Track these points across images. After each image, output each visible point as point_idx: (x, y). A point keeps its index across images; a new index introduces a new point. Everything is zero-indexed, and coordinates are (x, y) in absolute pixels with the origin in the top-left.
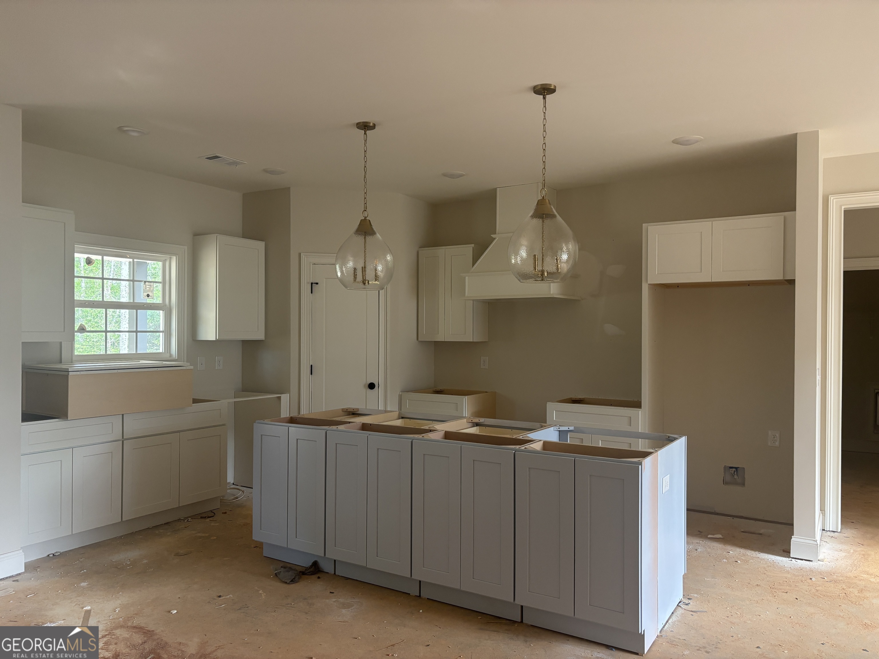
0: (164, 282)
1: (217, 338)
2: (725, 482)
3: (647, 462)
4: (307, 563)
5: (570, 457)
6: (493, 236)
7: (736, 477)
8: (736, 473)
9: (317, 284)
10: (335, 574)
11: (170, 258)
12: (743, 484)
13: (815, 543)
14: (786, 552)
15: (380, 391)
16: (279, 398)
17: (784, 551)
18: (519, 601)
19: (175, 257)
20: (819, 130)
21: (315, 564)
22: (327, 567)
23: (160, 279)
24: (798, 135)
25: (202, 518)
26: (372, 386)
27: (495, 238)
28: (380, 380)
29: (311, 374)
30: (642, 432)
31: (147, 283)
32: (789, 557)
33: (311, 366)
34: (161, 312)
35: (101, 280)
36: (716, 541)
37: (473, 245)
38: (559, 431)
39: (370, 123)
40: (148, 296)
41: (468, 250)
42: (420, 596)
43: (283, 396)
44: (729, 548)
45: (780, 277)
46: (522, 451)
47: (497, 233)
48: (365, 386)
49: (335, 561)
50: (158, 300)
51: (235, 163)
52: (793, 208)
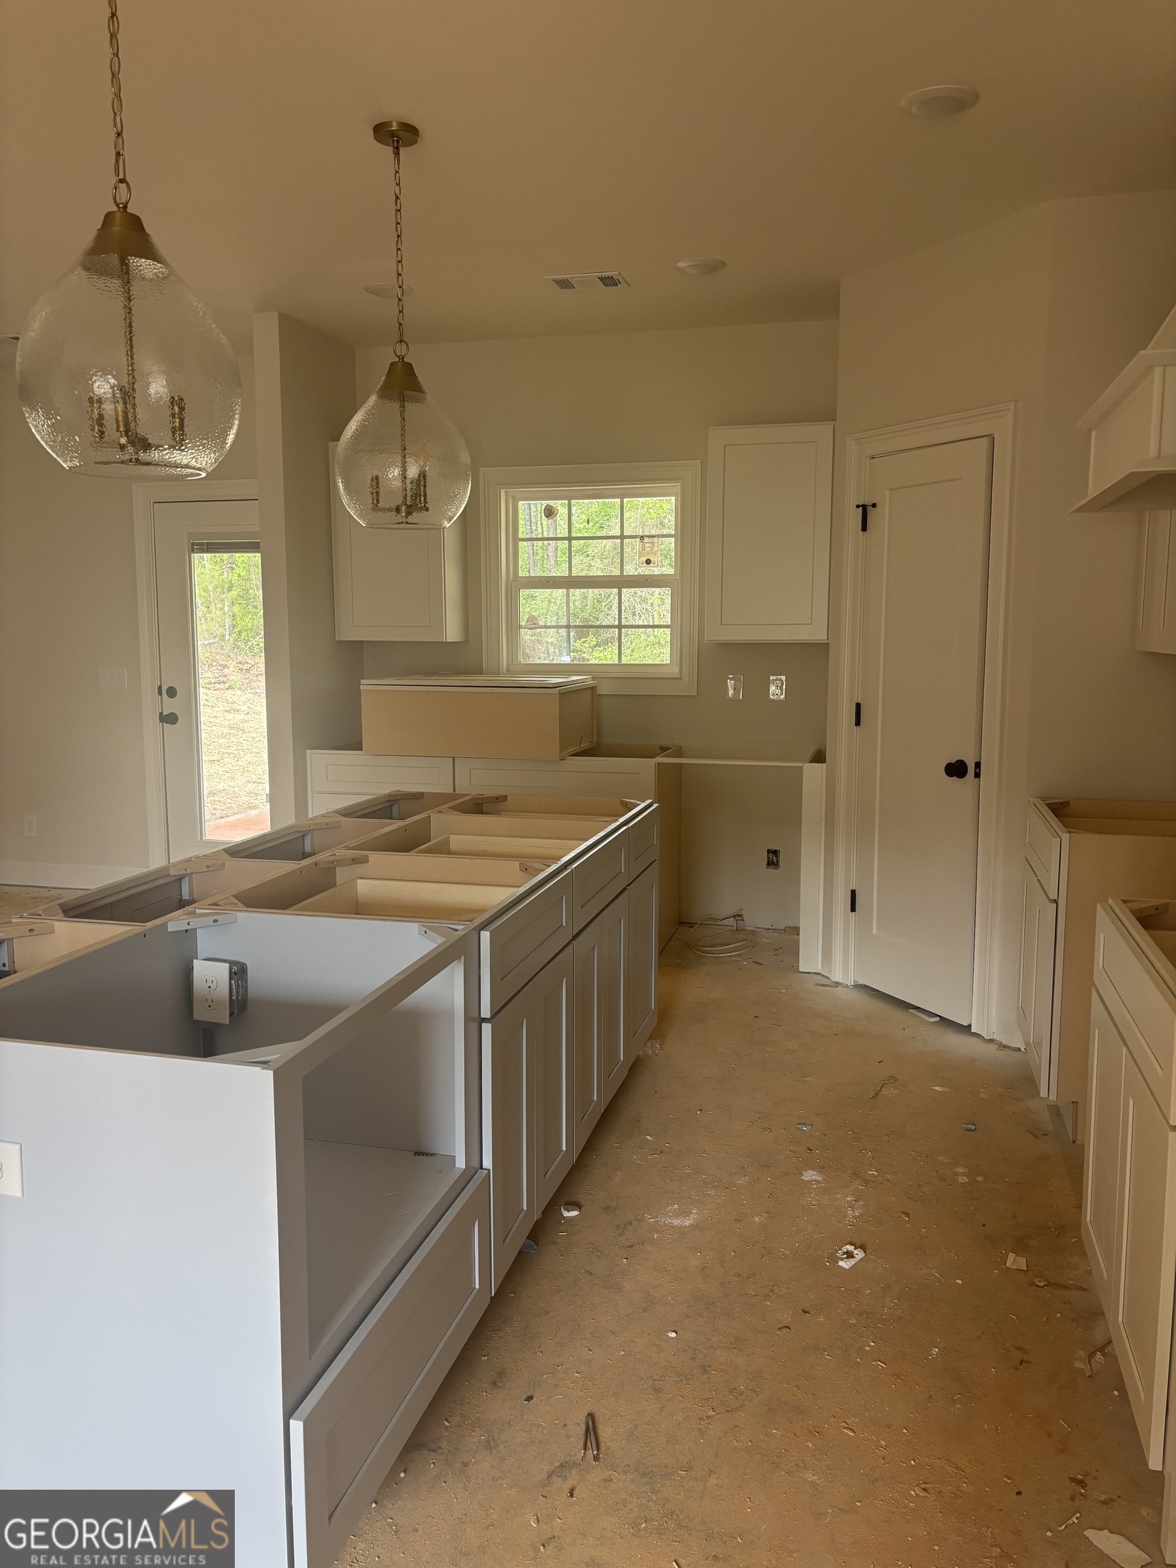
9: (874, 505)
16: (800, 770)
19: (680, 484)
29: (858, 725)
31: (646, 540)
33: (858, 704)
35: (567, 541)
40: (648, 562)
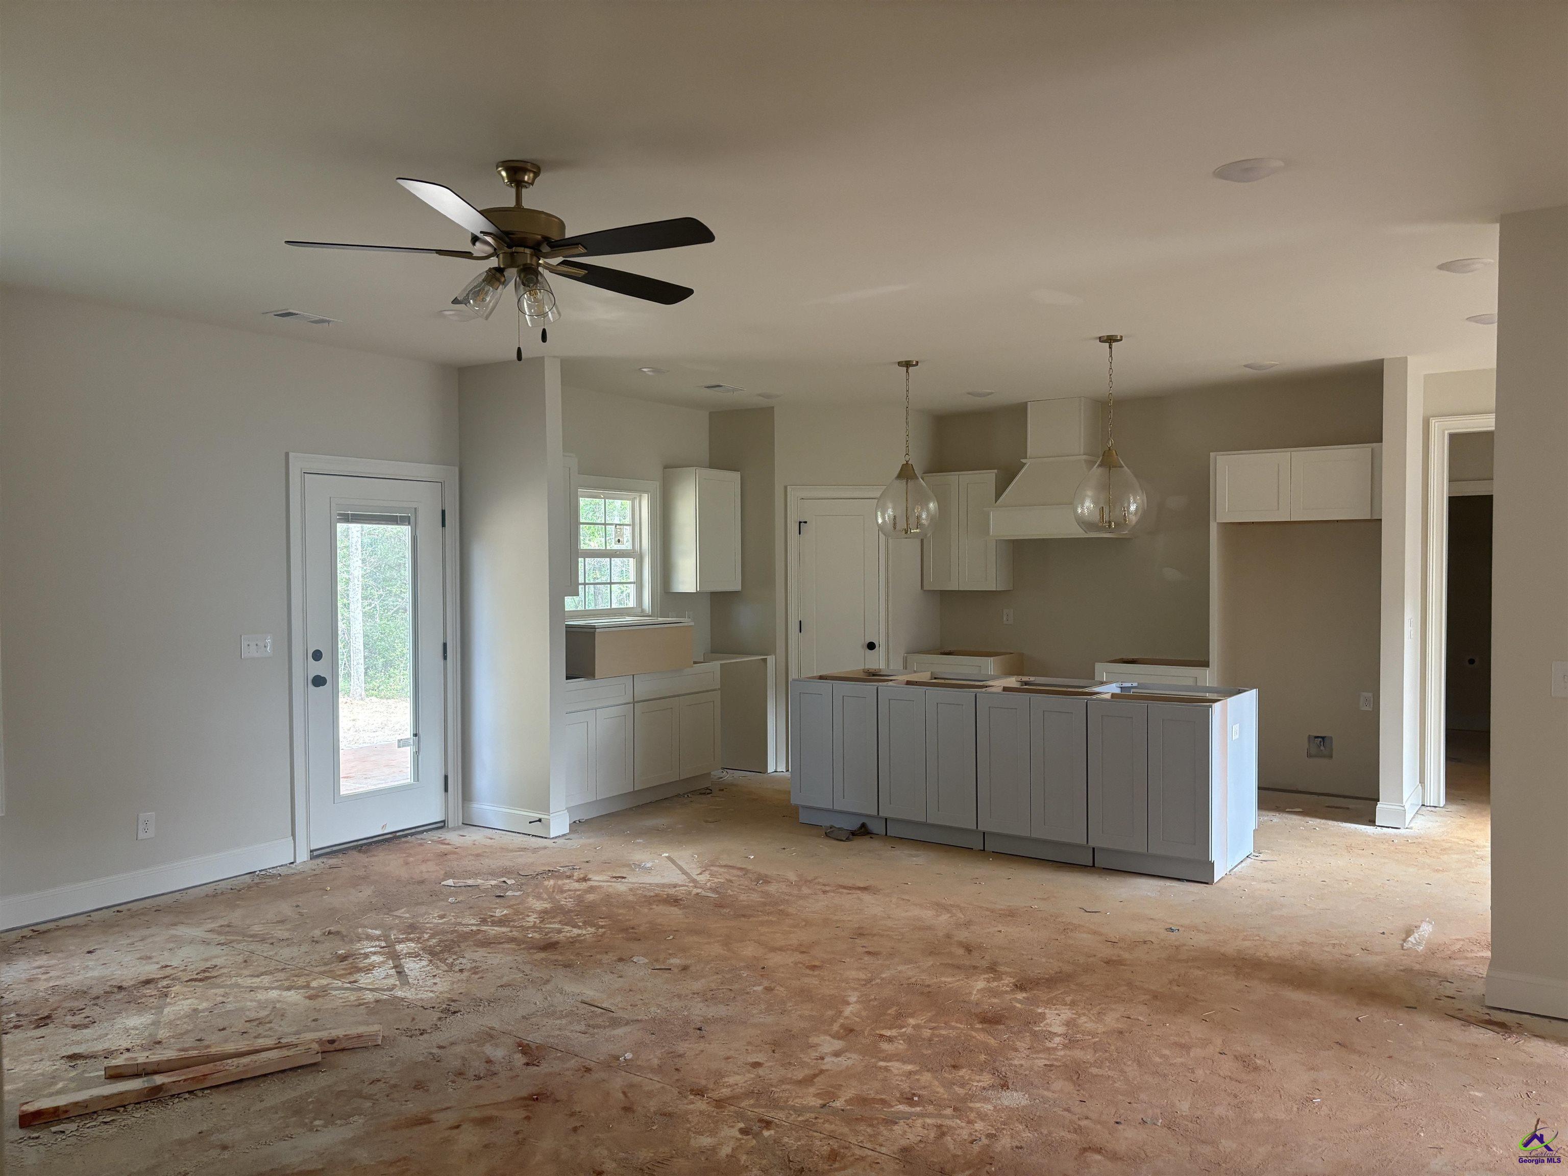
0: (633, 525)
1: (698, 590)
2: (1309, 755)
3: (1217, 707)
4: (854, 825)
5: (1144, 704)
6: (1023, 461)
7: (1322, 748)
8: (1322, 744)
9: (805, 522)
10: (886, 835)
11: (640, 496)
12: (1331, 757)
13: (1403, 809)
14: (1372, 822)
15: (881, 650)
16: (765, 660)
17: (1370, 821)
18: (1092, 844)
19: (647, 495)
20: (1408, 357)
21: (863, 825)
22: (876, 827)
23: (628, 521)
24: (1385, 361)
25: (701, 794)
26: (871, 646)
27: (1025, 464)
28: (880, 641)
29: (800, 632)
30: (1210, 685)
31: (618, 527)
32: (1375, 825)
33: (800, 621)
34: (631, 560)
36: (1296, 814)
37: (996, 471)
38: (1121, 687)
39: (913, 361)
40: (619, 541)
41: (990, 477)
42: (984, 850)
43: (768, 657)
44: (1308, 819)
45: (1369, 518)
46: (1095, 700)
47: (1028, 457)
48: (863, 646)
49: (886, 819)
50: (627, 545)
51: (734, 390)
52: (1380, 440)
